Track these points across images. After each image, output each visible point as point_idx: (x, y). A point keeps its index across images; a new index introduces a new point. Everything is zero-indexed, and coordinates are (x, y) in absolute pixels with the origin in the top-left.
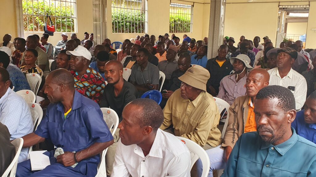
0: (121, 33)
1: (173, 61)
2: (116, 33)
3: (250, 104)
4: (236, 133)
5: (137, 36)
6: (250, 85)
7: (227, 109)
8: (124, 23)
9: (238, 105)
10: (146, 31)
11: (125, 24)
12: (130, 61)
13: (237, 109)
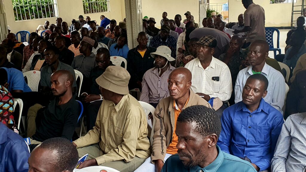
0: (26, 20)
1: (90, 55)
2: (20, 21)
3: (175, 107)
4: (164, 140)
5: (46, 22)
6: (173, 88)
7: (153, 113)
8: (28, 7)
9: (163, 110)
10: (57, 15)
11: (30, 8)
12: (39, 59)
13: (163, 114)
